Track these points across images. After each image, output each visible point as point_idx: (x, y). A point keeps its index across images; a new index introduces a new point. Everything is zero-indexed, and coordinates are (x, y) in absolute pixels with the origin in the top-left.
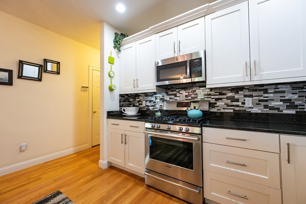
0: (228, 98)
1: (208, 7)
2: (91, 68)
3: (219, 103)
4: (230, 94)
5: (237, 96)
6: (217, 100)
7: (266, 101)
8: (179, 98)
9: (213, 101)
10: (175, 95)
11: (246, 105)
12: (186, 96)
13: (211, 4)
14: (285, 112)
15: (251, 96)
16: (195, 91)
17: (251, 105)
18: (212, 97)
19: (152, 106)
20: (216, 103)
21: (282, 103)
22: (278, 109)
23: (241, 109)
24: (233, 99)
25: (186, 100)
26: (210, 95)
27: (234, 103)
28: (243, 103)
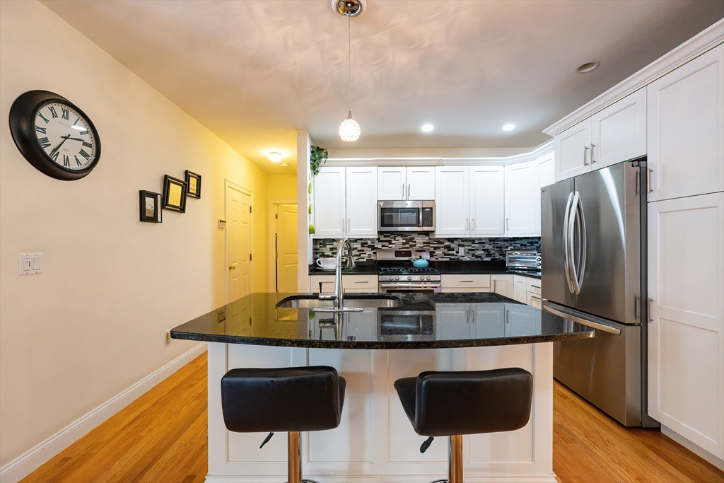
0: (446, 247)
1: (439, 160)
3: (437, 252)
4: (447, 243)
5: (452, 246)
6: (435, 248)
7: (474, 250)
8: (395, 245)
9: (432, 249)
10: (390, 242)
11: (460, 254)
12: (403, 244)
13: (443, 159)
14: (485, 259)
15: (463, 246)
16: (414, 238)
17: (463, 254)
18: (431, 245)
20: (434, 252)
21: (483, 252)
22: (480, 257)
23: (456, 257)
24: (448, 248)
25: (403, 248)
26: (429, 243)
27: (451, 252)
28: (458, 252)
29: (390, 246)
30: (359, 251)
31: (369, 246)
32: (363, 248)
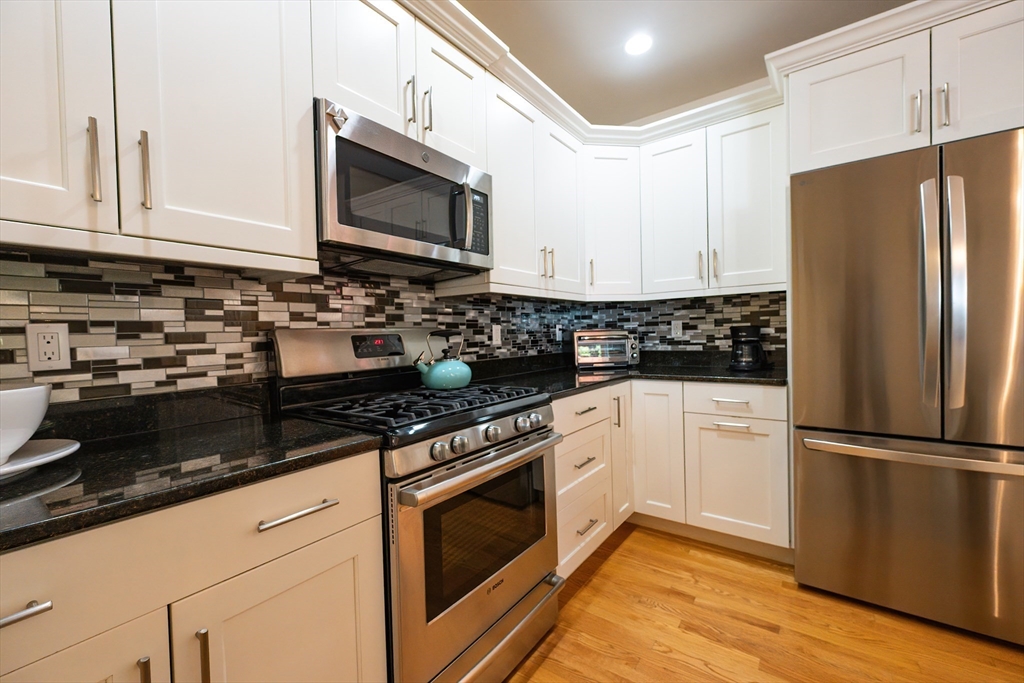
0: (468, 325)
1: (501, 56)
4: (471, 314)
5: (481, 321)
7: (515, 332)
8: (338, 316)
10: (322, 304)
11: (494, 342)
12: (368, 311)
13: (510, 55)
14: (531, 353)
15: (498, 321)
17: (499, 342)
22: (525, 348)
23: (489, 351)
24: (476, 327)
28: (490, 338)
29: (323, 316)
30: (169, 339)
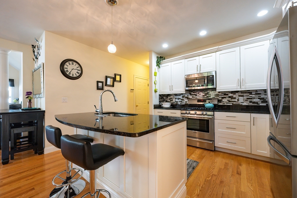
0: (229, 97)
1: (218, 48)
2: (135, 77)
3: (224, 100)
4: (230, 95)
5: (234, 96)
6: (223, 98)
7: (251, 99)
8: (198, 97)
9: (220, 99)
10: (196, 95)
11: (240, 101)
12: (203, 96)
14: (261, 105)
15: (243, 96)
16: (209, 93)
17: (242, 101)
18: (220, 96)
19: (180, 102)
20: (222, 100)
21: (259, 100)
22: (257, 103)
23: (237, 103)
24: (231, 97)
25: (203, 98)
26: (218, 95)
27: (233, 100)
28: (238, 100)
29: (196, 97)
30: (181, 100)
31: (186, 97)
32: (183, 98)
